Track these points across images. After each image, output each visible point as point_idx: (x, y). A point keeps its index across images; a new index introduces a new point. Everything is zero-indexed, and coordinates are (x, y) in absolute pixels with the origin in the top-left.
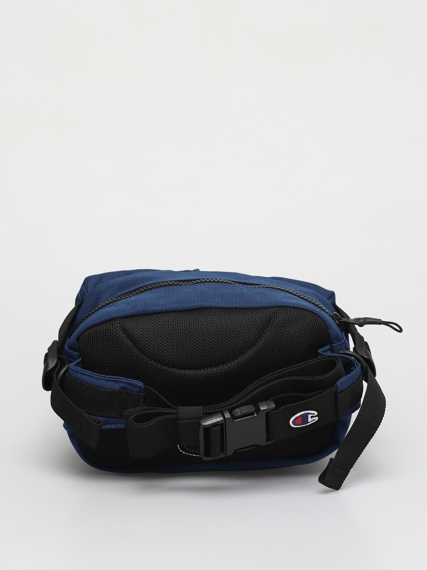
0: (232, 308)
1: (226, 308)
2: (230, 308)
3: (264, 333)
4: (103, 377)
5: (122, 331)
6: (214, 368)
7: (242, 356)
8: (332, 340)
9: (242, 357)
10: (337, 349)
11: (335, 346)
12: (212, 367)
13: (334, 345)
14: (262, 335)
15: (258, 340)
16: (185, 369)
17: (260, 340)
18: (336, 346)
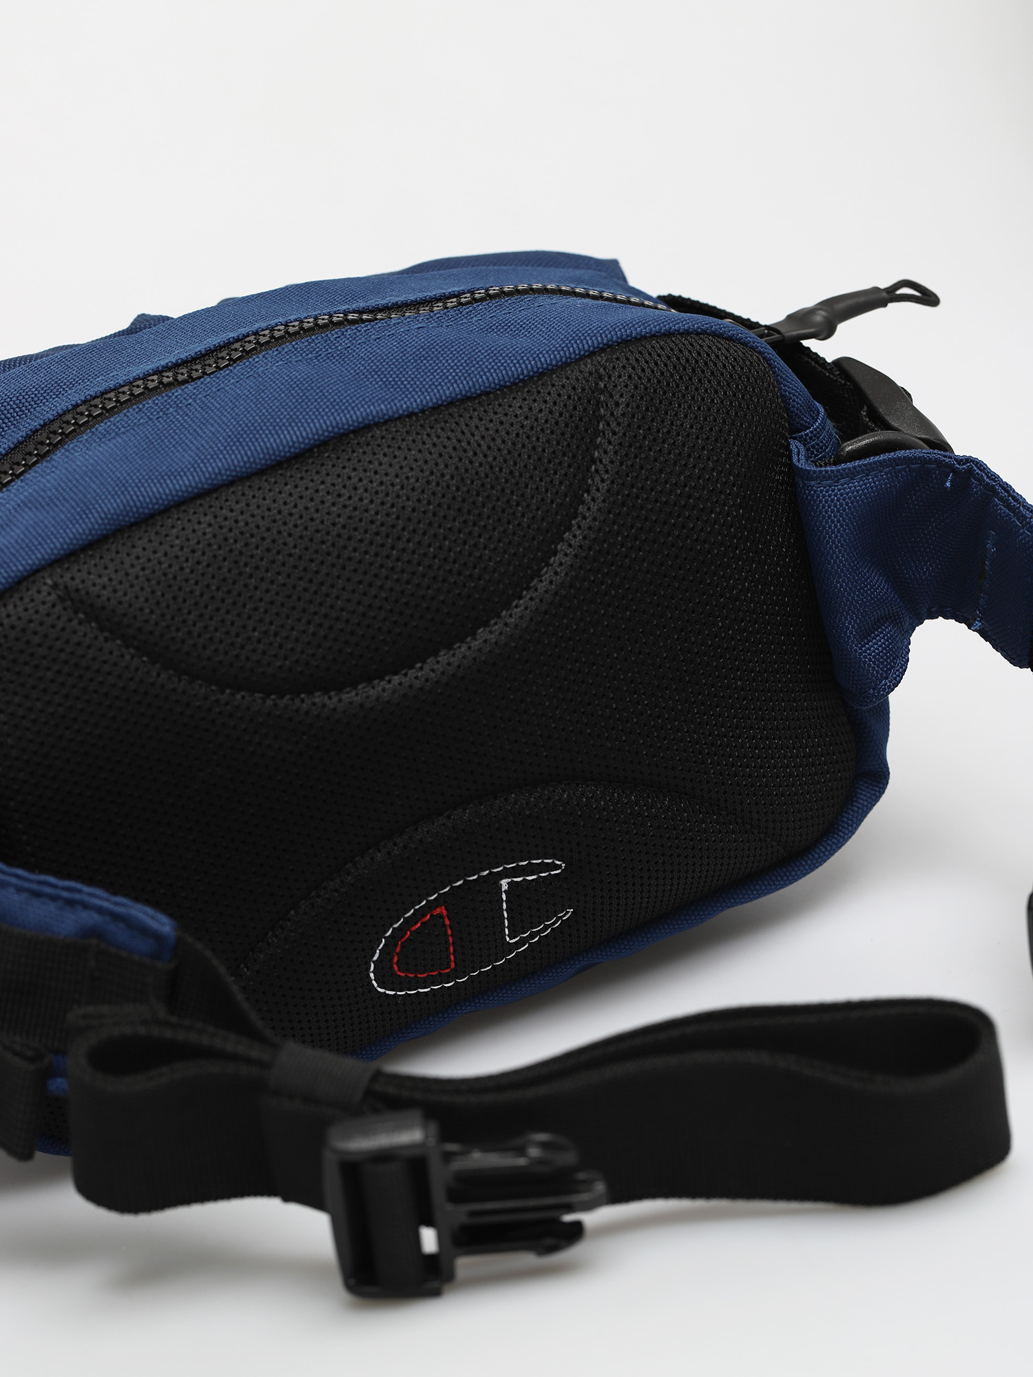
0: (442, 405)
1: (423, 411)
2: (436, 408)
3: (593, 461)
4: (17, 876)
5: (76, 612)
6: (459, 647)
7: (545, 569)
8: (799, 417)
9: (547, 573)
10: (818, 445)
11: (811, 438)
12: (449, 646)
13: (807, 435)
14: (588, 470)
15: (583, 495)
16: (354, 685)
17: (588, 491)
18: (815, 436)
